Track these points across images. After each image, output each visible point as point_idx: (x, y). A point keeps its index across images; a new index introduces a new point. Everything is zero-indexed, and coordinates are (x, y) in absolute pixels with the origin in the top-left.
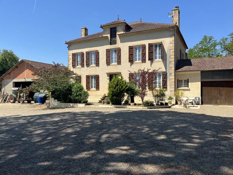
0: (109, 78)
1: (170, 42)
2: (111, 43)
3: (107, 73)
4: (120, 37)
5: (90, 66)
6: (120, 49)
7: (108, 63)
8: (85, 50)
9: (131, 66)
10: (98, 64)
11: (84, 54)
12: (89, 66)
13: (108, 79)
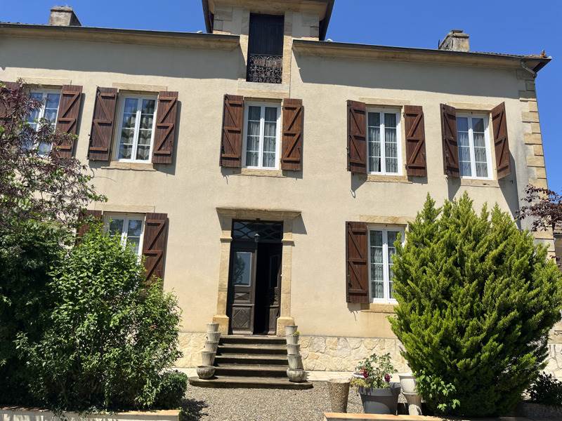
0: (228, 235)
1: (524, 115)
2: (249, 72)
3: (219, 210)
4: (299, 56)
5: (113, 164)
6: (302, 109)
7: (232, 160)
8: (91, 82)
9: (354, 187)
10: (168, 161)
11: (81, 97)
12: (107, 163)
13: (223, 241)
